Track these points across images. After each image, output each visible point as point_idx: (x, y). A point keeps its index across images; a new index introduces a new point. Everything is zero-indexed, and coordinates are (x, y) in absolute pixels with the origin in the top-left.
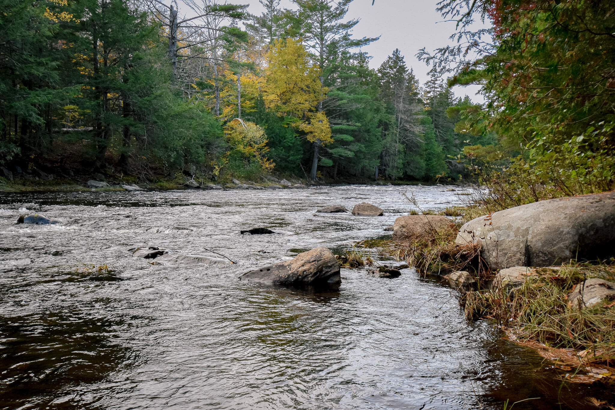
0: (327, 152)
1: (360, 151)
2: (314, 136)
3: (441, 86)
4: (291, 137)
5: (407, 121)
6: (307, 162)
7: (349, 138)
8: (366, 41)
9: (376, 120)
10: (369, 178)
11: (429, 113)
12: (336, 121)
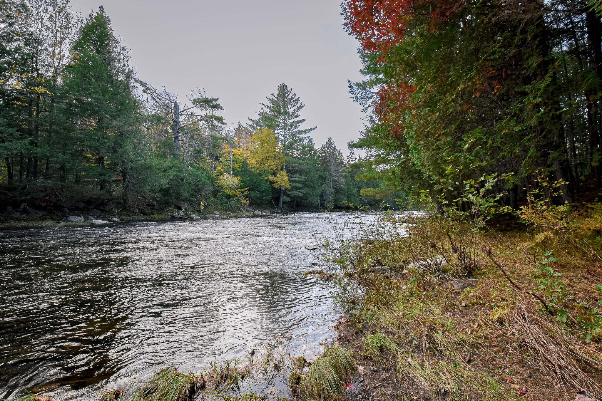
0: (287, 193)
1: (308, 193)
2: (278, 184)
3: (356, 158)
4: (264, 186)
5: (336, 176)
6: (277, 200)
7: (300, 185)
8: (309, 130)
9: (317, 175)
10: (315, 207)
11: (349, 172)
12: (293, 176)
